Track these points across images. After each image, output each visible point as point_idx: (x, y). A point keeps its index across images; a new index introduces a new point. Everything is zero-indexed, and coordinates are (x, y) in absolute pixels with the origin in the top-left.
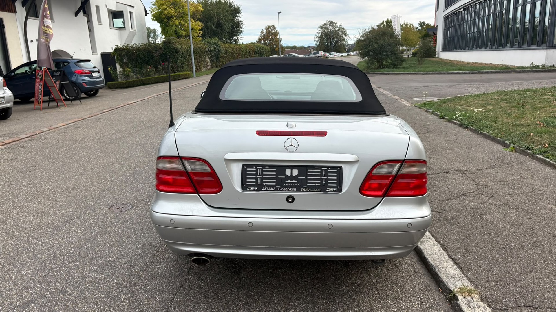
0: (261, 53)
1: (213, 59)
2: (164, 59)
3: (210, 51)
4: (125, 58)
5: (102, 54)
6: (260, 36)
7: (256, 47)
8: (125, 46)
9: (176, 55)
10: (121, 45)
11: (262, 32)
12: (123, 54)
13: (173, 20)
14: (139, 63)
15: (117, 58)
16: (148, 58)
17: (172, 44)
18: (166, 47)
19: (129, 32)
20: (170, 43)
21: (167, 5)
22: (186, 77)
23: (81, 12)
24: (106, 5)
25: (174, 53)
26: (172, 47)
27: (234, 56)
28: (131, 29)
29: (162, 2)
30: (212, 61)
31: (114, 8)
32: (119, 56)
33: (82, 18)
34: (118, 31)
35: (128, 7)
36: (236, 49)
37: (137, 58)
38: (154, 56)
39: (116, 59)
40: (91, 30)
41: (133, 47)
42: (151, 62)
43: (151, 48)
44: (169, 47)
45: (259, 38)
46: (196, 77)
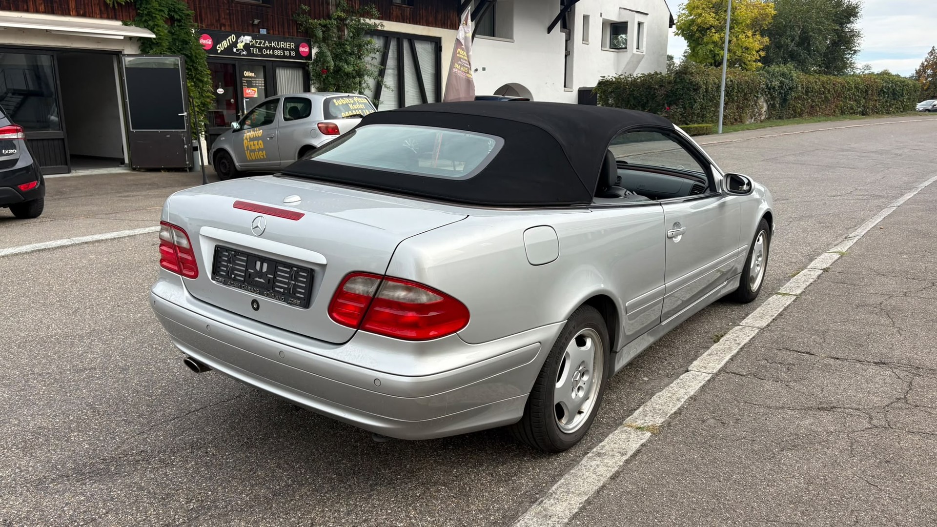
0: (894, 94)
1: (774, 103)
2: (671, 101)
3: (770, 89)
4: (611, 97)
5: (581, 89)
6: (926, 61)
7: (886, 82)
8: (615, 78)
9: (692, 93)
10: (609, 76)
11: (931, 52)
12: (610, 90)
13: (709, 35)
14: (631, 105)
15: (600, 97)
16: (646, 97)
17: (689, 76)
18: (678, 80)
19: (632, 54)
20: (686, 74)
21: (703, 9)
22: (701, 132)
23: (559, 25)
24: (601, 14)
25: (690, 91)
26: (688, 81)
27: (826, 97)
28: (635, 51)
29: (697, 3)
30: (771, 107)
31: (615, 18)
32: (602, 94)
33: (558, 34)
34: (616, 53)
35: (637, 15)
36: (834, 84)
37: (628, 98)
38: (657, 94)
39: (598, 98)
40: (568, 54)
41: (627, 80)
42: (650, 104)
43: (653, 82)
44: (682, 80)
45: (923, 64)
46: (723, 133)
